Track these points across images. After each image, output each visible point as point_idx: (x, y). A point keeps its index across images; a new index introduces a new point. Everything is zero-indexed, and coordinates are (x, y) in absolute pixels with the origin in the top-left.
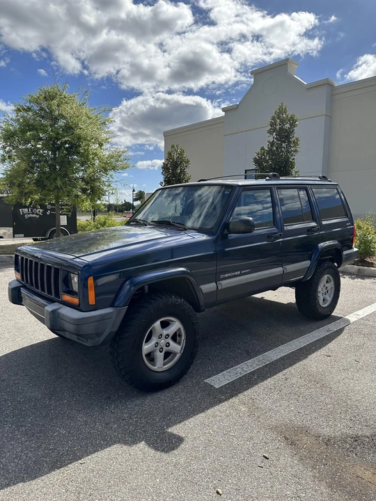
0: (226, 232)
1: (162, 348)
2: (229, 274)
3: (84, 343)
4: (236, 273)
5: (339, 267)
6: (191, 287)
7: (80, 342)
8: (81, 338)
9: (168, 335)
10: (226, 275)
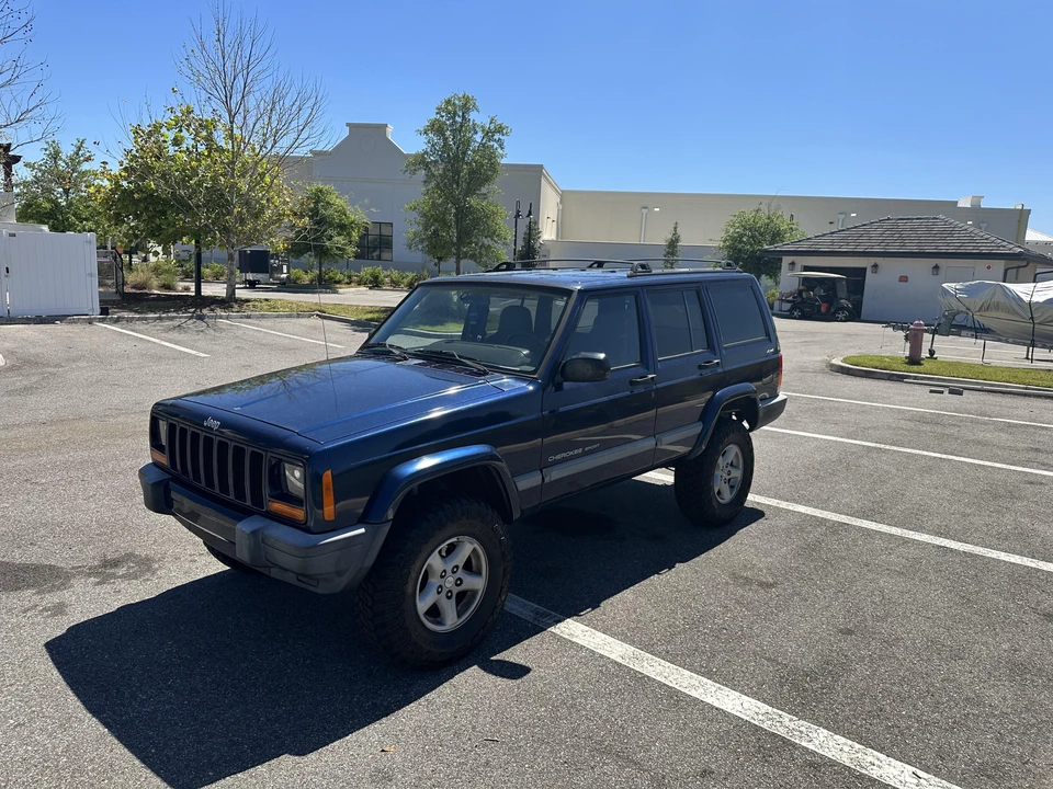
0: (558, 378)
1: (450, 591)
2: (564, 455)
3: (311, 588)
4: (576, 452)
5: (751, 429)
6: (499, 481)
7: (303, 585)
8: (304, 579)
9: (457, 567)
10: (558, 457)
